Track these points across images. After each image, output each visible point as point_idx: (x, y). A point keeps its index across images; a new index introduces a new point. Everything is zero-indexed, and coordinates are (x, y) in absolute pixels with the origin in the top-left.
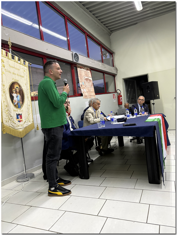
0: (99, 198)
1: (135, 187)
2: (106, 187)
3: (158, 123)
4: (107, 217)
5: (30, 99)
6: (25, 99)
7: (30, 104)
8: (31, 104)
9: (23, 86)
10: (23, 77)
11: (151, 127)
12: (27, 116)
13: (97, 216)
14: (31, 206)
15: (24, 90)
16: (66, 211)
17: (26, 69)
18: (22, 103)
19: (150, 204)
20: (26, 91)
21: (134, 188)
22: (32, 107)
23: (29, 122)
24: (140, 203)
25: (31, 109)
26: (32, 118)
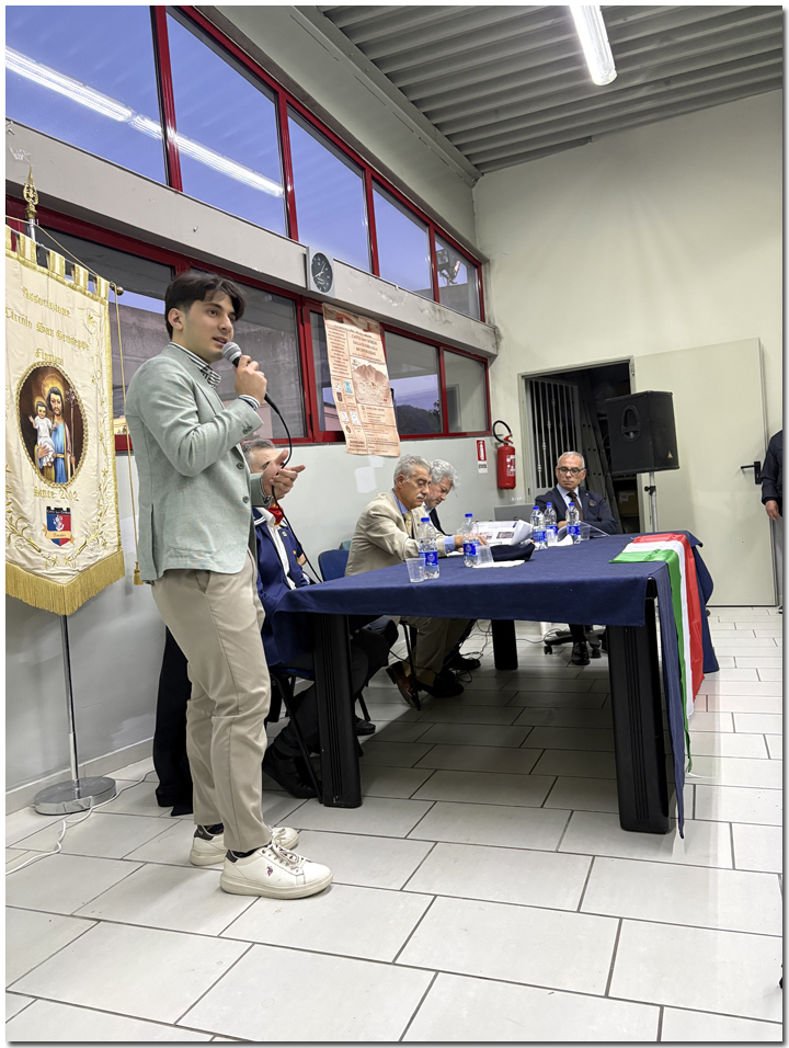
0: (401, 890)
1: (560, 843)
2: (437, 842)
3: (668, 569)
4: (438, 971)
5: (110, 445)
6: (89, 442)
7: (111, 467)
8: (114, 468)
9: (80, 386)
10: (84, 345)
12: (94, 519)
13: (394, 963)
14: (99, 921)
15: (83, 402)
16: (254, 943)
17: (97, 310)
18: (73, 459)
19: (621, 919)
20: (93, 409)
21: (558, 847)
22: (115, 480)
23: (101, 548)
24: (578, 911)
25: (111, 491)
26: (116, 529)
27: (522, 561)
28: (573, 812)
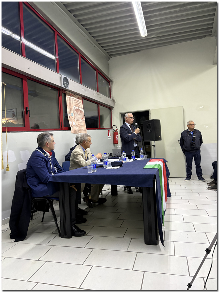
0: (82, 265)
2: (93, 249)
3: (158, 171)
8: (2, 137)
11: (150, 175)
13: (79, 288)
16: (38, 283)
19: (144, 272)
21: (127, 250)
24: (133, 270)
26: (1, 155)
27: (119, 167)
28: (132, 239)
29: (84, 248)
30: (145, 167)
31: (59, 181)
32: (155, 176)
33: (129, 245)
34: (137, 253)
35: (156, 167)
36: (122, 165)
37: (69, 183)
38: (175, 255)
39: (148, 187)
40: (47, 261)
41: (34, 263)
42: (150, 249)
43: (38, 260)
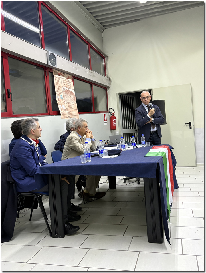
0: (77, 266)
1: (129, 248)
2: (89, 249)
3: (162, 159)
11: (153, 164)
27: (117, 156)
28: (133, 237)
29: (79, 248)
30: (147, 155)
31: (48, 173)
32: (158, 165)
33: (130, 243)
34: (140, 252)
35: (160, 155)
36: (121, 154)
37: (60, 175)
38: (183, 254)
39: (150, 177)
40: (37, 264)
41: (23, 266)
42: (154, 248)
43: (27, 263)
